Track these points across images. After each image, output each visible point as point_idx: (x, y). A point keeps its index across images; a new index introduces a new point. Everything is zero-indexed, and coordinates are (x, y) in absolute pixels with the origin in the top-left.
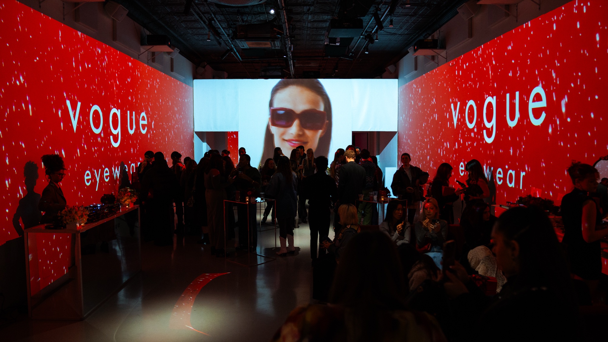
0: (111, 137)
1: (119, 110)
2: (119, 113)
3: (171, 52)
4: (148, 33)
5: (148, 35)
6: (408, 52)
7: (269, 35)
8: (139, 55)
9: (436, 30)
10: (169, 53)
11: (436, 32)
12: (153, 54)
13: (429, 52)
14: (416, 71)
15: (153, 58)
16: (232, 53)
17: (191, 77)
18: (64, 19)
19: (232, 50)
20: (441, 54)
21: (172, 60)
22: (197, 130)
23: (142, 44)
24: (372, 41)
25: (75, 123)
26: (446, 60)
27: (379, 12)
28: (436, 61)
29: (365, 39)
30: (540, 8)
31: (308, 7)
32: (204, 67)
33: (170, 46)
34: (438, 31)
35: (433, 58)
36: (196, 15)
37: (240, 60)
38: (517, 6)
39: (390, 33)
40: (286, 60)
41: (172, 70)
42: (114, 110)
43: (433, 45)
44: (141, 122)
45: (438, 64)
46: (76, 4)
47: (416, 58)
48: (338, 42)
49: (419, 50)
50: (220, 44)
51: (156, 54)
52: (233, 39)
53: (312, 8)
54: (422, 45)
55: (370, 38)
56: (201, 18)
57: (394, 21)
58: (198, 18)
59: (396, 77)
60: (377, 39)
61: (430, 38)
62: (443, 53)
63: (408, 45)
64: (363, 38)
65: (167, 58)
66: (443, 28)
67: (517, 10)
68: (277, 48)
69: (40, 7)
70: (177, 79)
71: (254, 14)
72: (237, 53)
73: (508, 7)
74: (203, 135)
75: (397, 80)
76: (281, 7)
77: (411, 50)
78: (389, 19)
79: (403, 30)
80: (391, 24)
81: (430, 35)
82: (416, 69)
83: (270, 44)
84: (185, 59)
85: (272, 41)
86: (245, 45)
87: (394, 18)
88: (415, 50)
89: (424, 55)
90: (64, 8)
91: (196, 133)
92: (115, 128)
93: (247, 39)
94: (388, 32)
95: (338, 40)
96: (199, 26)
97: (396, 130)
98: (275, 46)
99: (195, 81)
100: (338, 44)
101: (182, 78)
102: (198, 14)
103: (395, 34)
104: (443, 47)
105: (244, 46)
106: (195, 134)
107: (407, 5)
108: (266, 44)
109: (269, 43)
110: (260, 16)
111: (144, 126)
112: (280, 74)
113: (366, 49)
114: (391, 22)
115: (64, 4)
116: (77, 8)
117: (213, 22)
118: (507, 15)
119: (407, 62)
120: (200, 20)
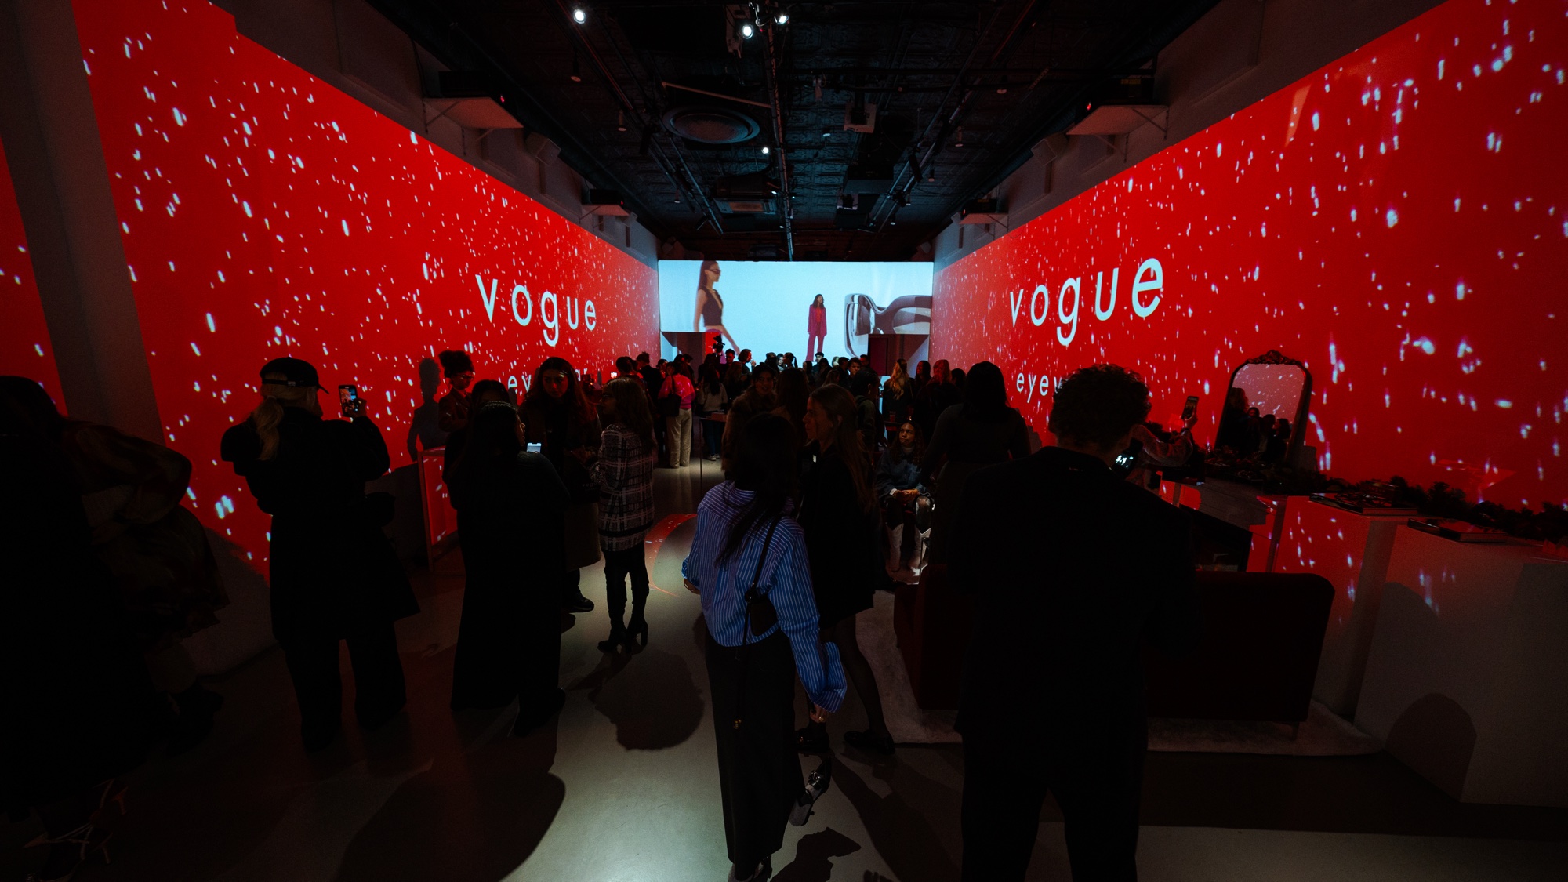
0: (545, 332)
1: (555, 295)
2: (554, 299)
3: (626, 217)
4: (591, 187)
5: (591, 190)
6: (951, 222)
7: (759, 193)
8: (580, 219)
9: (996, 185)
10: (623, 219)
11: (994, 190)
12: (601, 218)
13: (982, 218)
14: (961, 249)
15: (601, 225)
16: (710, 221)
17: (655, 257)
18: (465, 154)
19: (709, 217)
20: (1001, 221)
21: (627, 230)
22: (664, 329)
23: (584, 202)
24: (902, 203)
25: (490, 308)
26: (1006, 229)
27: (917, 154)
28: (992, 231)
29: (893, 200)
30: (1165, 137)
31: (815, 151)
32: (672, 244)
33: (623, 207)
34: (998, 187)
35: (987, 227)
36: (659, 163)
37: (720, 232)
38: (1127, 137)
39: (930, 193)
40: (783, 234)
41: (628, 244)
42: (547, 295)
43: (990, 207)
44: (587, 314)
45: (994, 236)
46: (481, 131)
47: (962, 230)
48: (855, 205)
49: (970, 216)
50: (693, 209)
51: (604, 218)
52: (710, 199)
53: (821, 153)
54: (975, 208)
55: (900, 198)
56: (666, 167)
57: (935, 173)
58: (661, 166)
59: (932, 260)
60: (909, 203)
61: (985, 197)
62: (1004, 219)
63: (952, 212)
64: (890, 199)
65: (620, 226)
66: (1006, 183)
67: (1127, 143)
68: (771, 213)
69: (427, 131)
70: (634, 256)
71: (740, 162)
72: (717, 222)
73: (1112, 138)
74: (670, 336)
75: (932, 263)
76: (778, 144)
77: (955, 217)
78: (928, 169)
79: (946, 188)
80: (932, 177)
81: (984, 194)
82: (961, 245)
83: (761, 207)
84: (646, 230)
85: (765, 201)
86: (728, 207)
87: (936, 169)
88: (963, 216)
89: (975, 224)
90: (463, 136)
91: (663, 333)
92: (551, 320)
93: (730, 198)
94: (926, 192)
95: (856, 201)
96: (663, 181)
97: (927, 333)
98: (769, 211)
99: (661, 262)
100: (855, 208)
101: (643, 257)
102: (662, 161)
103: (935, 194)
104: (1004, 210)
105: (725, 210)
106: (661, 335)
107: (957, 143)
108: (755, 207)
109: (759, 204)
110: (747, 166)
111: (591, 320)
112: (774, 254)
113: (892, 218)
114: (932, 174)
115: (463, 131)
116: (483, 136)
117: (682, 170)
118: (1111, 151)
119: (948, 236)
120: (664, 170)
